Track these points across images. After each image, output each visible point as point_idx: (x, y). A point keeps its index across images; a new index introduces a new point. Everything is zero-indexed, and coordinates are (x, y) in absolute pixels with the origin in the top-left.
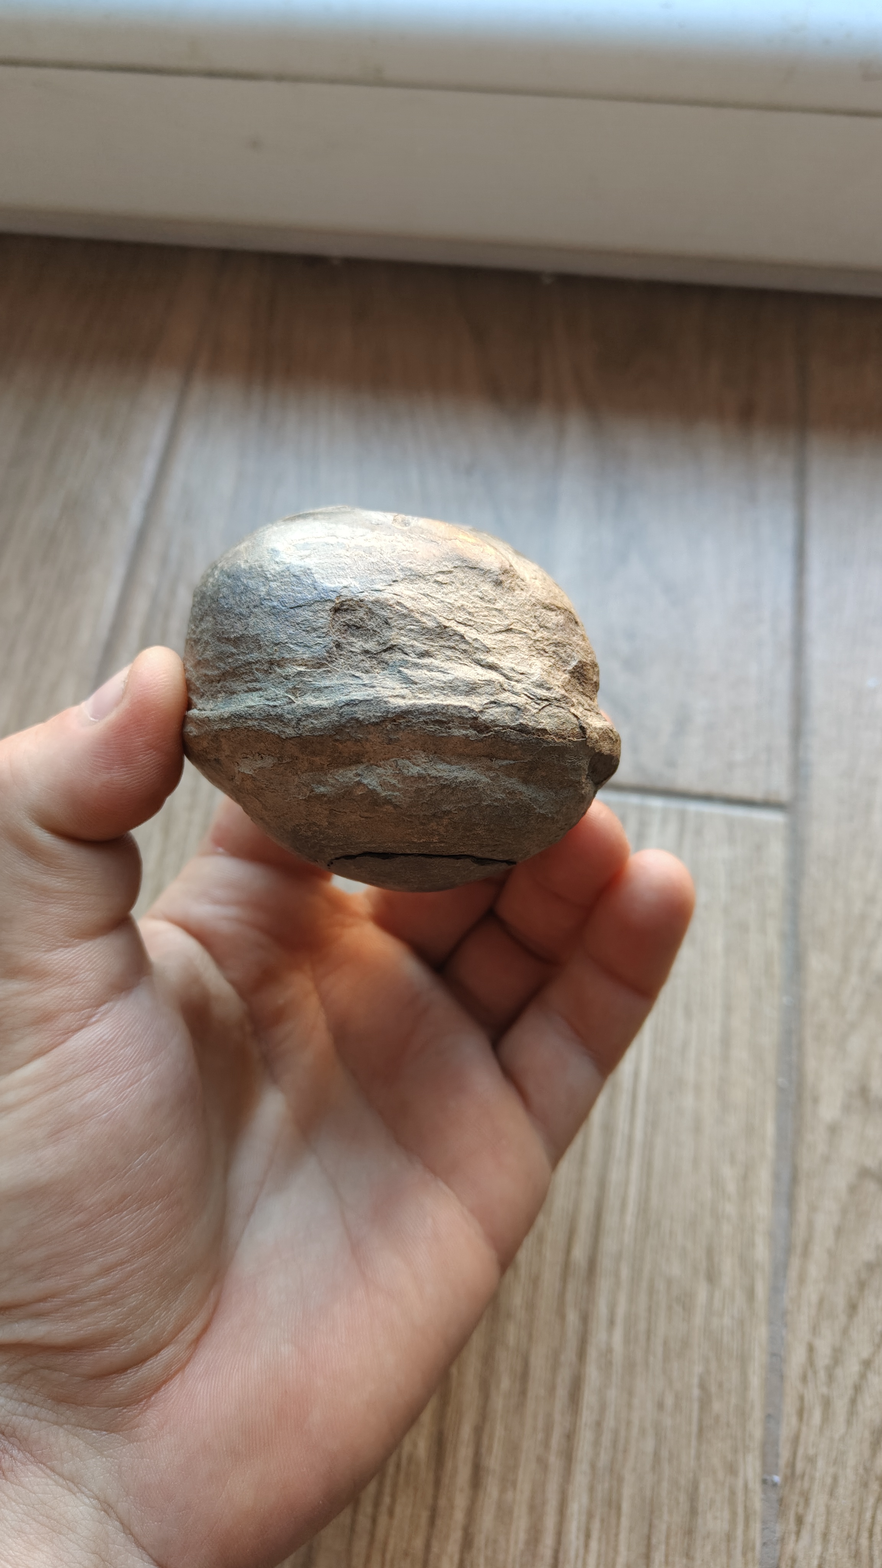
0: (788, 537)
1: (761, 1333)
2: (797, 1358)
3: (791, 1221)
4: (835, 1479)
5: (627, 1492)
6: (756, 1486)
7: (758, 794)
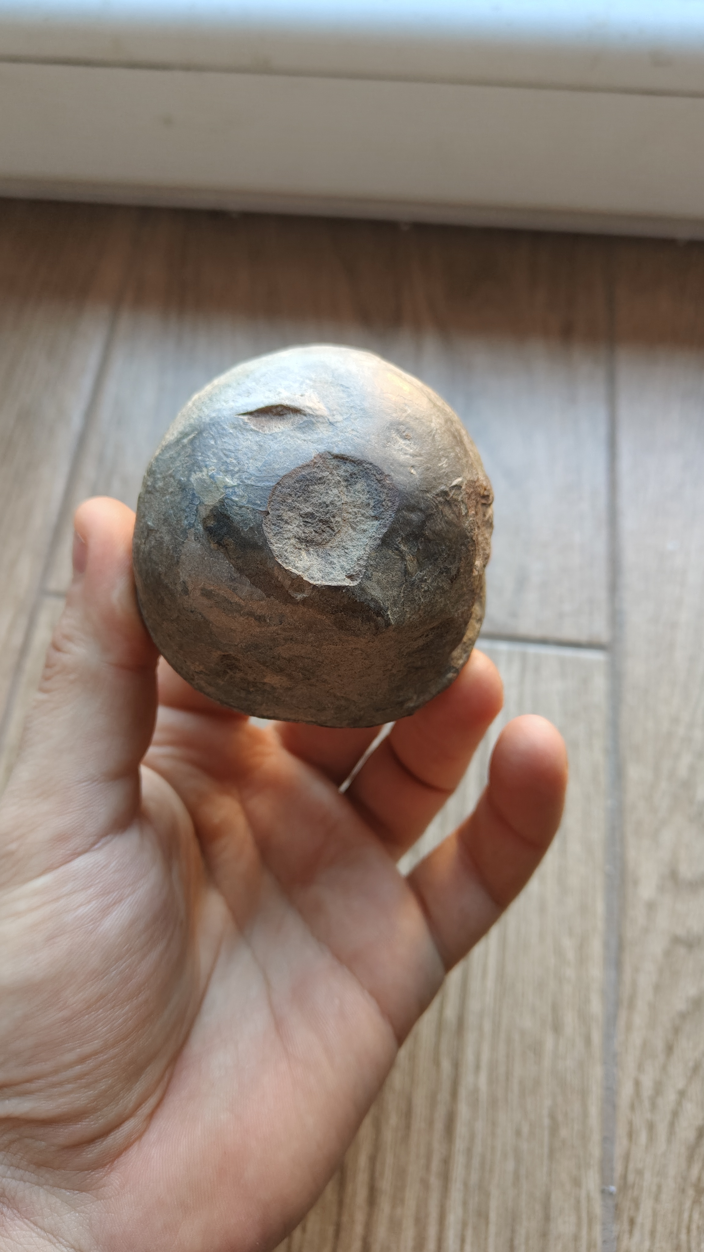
0: (602, 431)
1: (597, 1072)
2: (626, 1091)
3: (618, 981)
4: (659, 1187)
5: (494, 1204)
6: (596, 1196)
7: (583, 637)
